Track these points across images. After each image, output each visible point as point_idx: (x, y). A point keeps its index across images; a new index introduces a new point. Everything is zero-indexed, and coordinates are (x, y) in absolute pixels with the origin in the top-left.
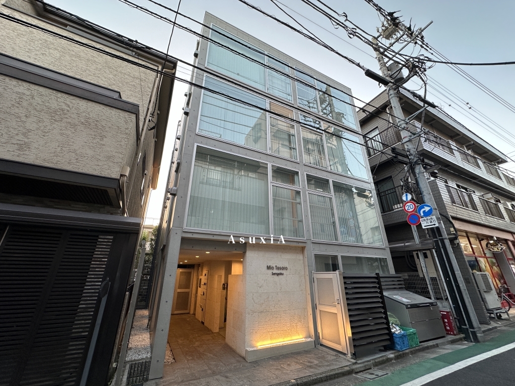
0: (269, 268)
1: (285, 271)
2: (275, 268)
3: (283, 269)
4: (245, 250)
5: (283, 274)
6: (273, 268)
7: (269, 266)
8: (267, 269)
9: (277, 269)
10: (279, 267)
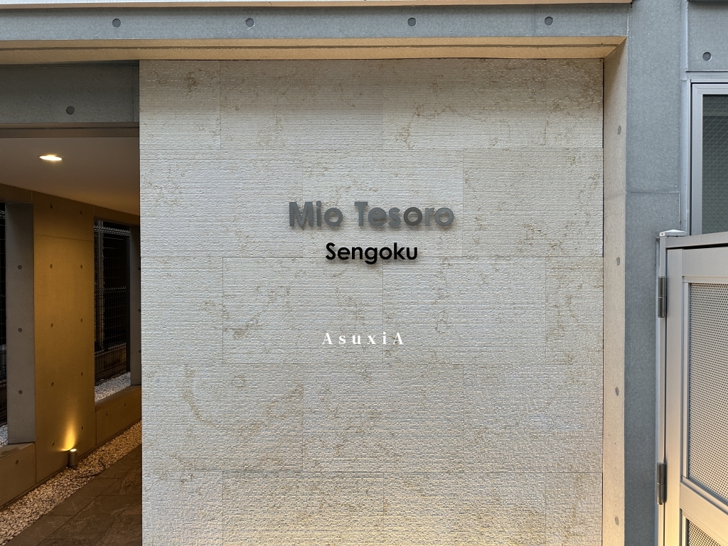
0: (304, 216)
1: (436, 234)
2: (351, 216)
3: (415, 219)
4: (135, 111)
5: (412, 256)
6: (335, 220)
7: (301, 204)
8: (292, 224)
9: (367, 223)
10: (387, 210)
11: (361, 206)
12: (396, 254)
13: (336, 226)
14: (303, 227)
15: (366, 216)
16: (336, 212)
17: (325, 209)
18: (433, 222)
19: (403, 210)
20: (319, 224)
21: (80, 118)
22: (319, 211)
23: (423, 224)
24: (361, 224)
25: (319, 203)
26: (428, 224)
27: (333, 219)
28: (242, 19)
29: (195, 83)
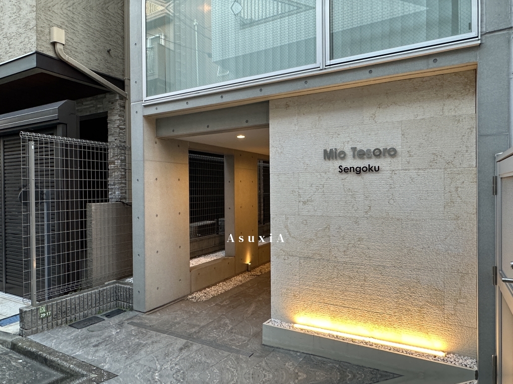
0: (330, 155)
1: (389, 159)
2: (349, 153)
3: (378, 153)
4: (268, 120)
5: (377, 170)
6: (342, 156)
7: (328, 150)
8: (325, 158)
9: (356, 156)
10: (365, 150)
11: (354, 149)
12: (370, 169)
13: (343, 158)
14: (329, 159)
15: (356, 154)
16: (343, 152)
17: (339, 151)
18: (387, 155)
19: (372, 150)
20: (336, 158)
21: (250, 124)
22: (336, 152)
23: (382, 155)
24: (354, 157)
25: (336, 149)
26: (384, 155)
27: (342, 155)
28: (303, 82)
29: (288, 106)
